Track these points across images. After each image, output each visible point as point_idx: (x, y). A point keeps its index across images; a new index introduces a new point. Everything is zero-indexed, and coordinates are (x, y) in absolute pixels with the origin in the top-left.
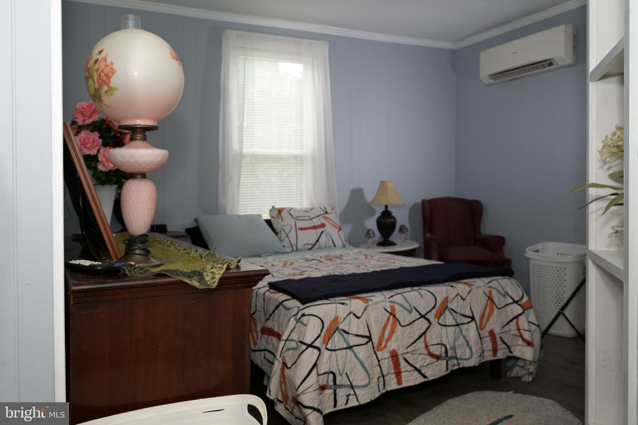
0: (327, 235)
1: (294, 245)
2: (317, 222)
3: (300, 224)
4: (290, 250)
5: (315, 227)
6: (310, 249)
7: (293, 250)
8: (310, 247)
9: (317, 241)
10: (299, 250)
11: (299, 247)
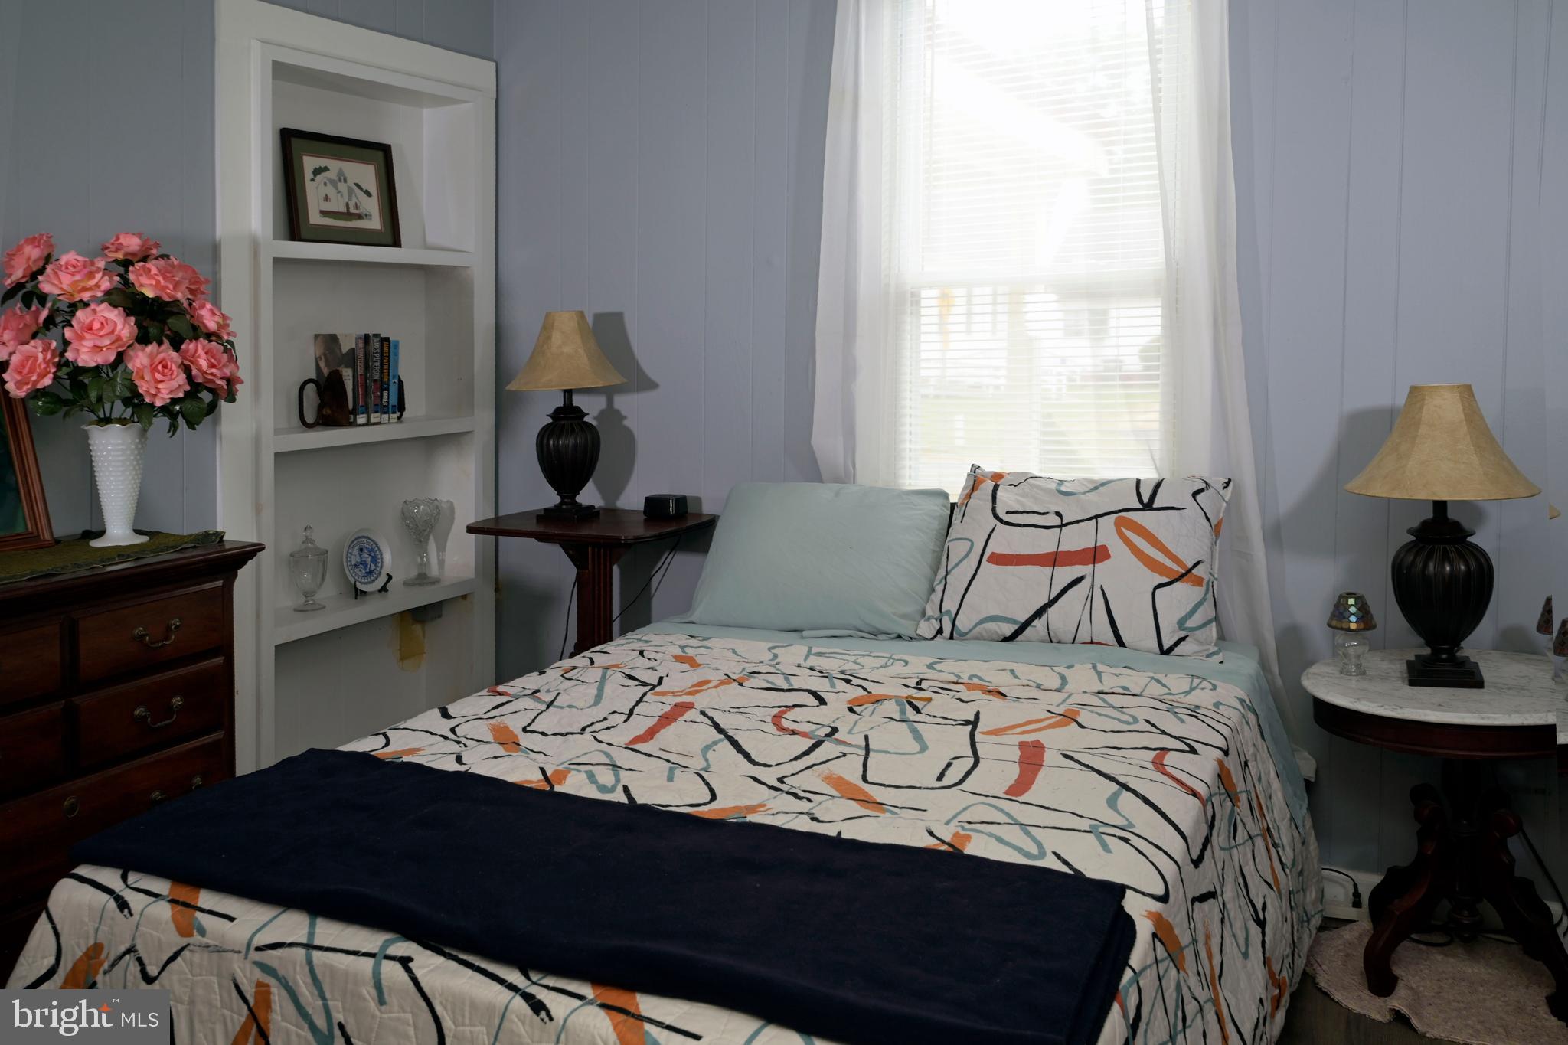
0: (1091, 598)
1: (948, 612)
2: (1076, 539)
3: (1007, 541)
4: (927, 629)
5: (1054, 559)
6: (1006, 639)
7: (940, 631)
8: (1008, 629)
9: (1039, 613)
10: (963, 635)
11: (963, 623)
